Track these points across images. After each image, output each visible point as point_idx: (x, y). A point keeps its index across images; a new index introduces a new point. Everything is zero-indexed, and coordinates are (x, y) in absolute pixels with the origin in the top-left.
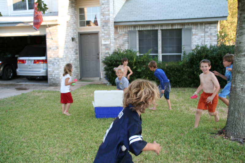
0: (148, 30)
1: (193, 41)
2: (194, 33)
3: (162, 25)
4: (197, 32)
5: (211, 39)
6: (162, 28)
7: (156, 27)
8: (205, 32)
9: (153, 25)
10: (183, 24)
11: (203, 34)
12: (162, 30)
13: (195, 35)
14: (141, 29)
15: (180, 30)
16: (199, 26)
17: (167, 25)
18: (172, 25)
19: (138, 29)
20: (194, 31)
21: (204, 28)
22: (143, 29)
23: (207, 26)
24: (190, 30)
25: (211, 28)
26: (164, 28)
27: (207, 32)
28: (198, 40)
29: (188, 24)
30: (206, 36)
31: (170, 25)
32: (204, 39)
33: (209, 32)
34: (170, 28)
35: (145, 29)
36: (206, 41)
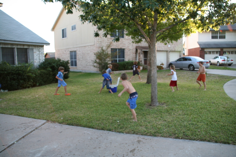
0: (9, 48)
1: (34, 56)
2: (34, 51)
3: (17, 45)
4: (36, 51)
5: (42, 56)
6: (17, 47)
7: (14, 46)
8: (39, 51)
9: (12, 44)
10: (29, 45)
11: (38, 53)
12: (17, 48)
13: (35, 52)
14: (3, 46)
15: (26, 49)
16: (36, 47)
17: (21, 45)
18: (24, 45)
19: (2, 46)
20: (34, 50)
21: (38, 49)
22: (5, 47)
23: (40, 48)
24: (33, 49)
25: (42, 50)
26: (19, 47)
27: (40, 52)
28: (37, 56)
29: (31, 45)
30: (40, 54)
31: (22, 45)
32: (39, 55)
33: (41, 51)
34: (22, 47)
35: (6, 47)
36: (40, 56)
